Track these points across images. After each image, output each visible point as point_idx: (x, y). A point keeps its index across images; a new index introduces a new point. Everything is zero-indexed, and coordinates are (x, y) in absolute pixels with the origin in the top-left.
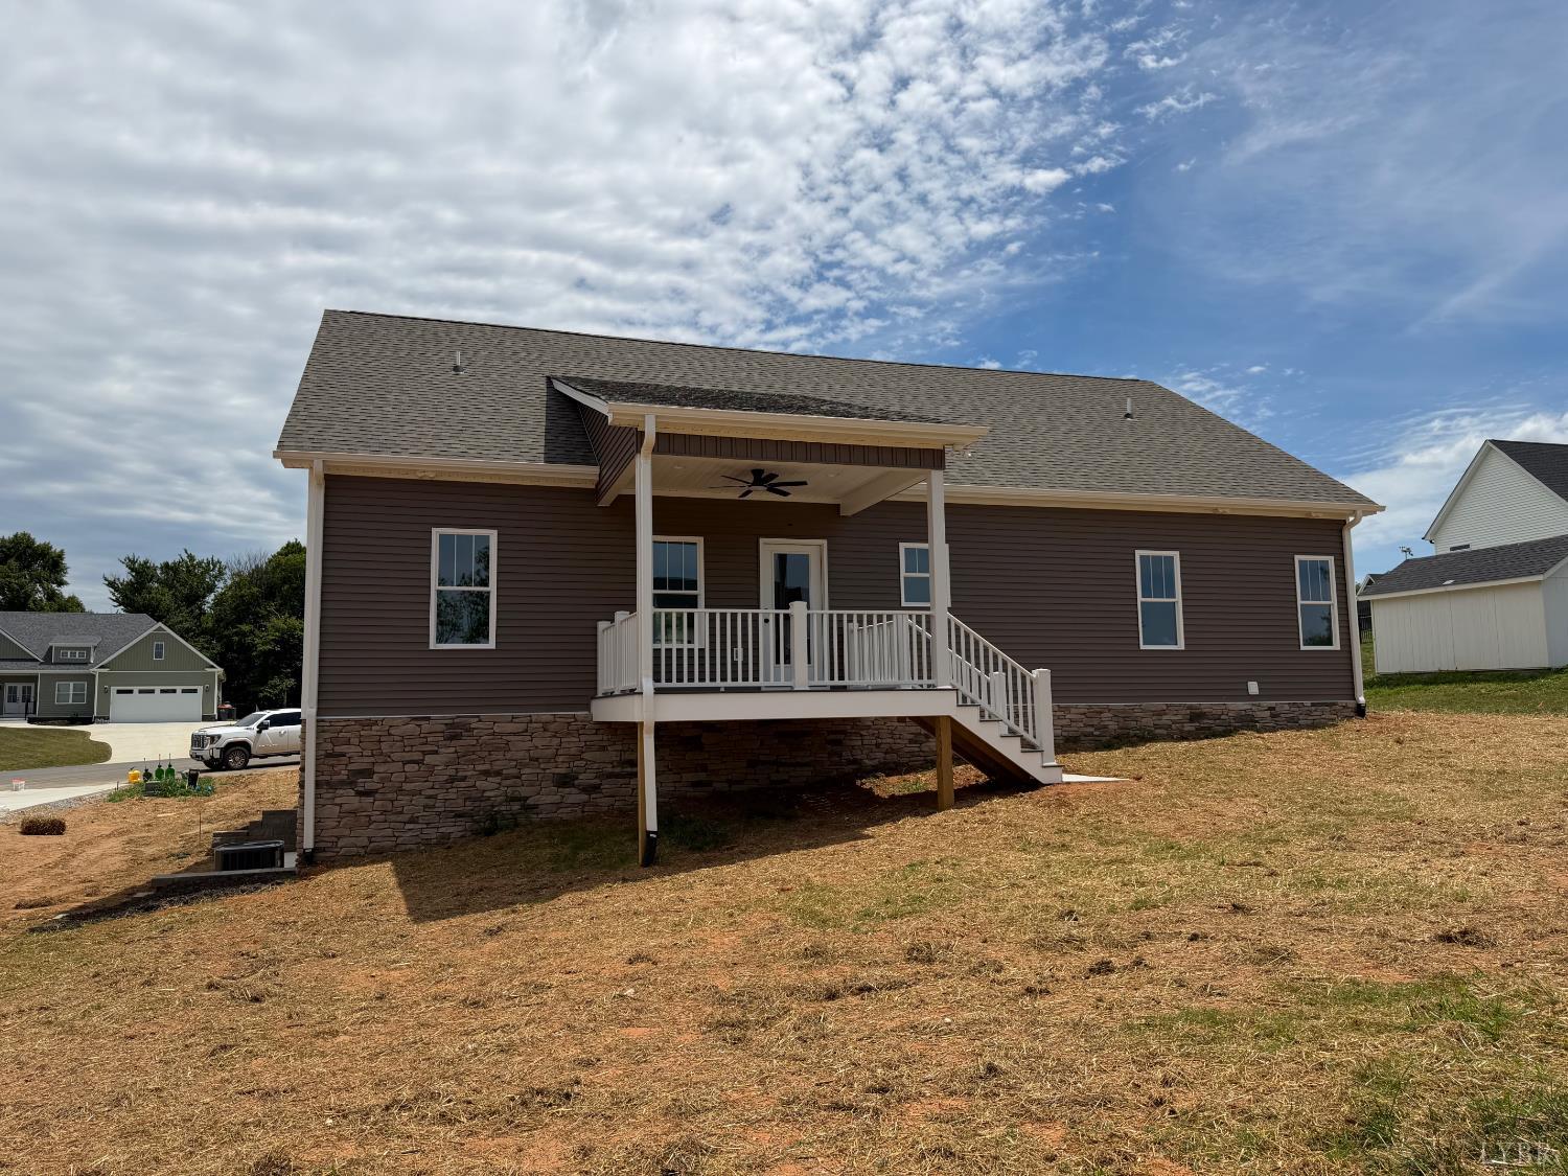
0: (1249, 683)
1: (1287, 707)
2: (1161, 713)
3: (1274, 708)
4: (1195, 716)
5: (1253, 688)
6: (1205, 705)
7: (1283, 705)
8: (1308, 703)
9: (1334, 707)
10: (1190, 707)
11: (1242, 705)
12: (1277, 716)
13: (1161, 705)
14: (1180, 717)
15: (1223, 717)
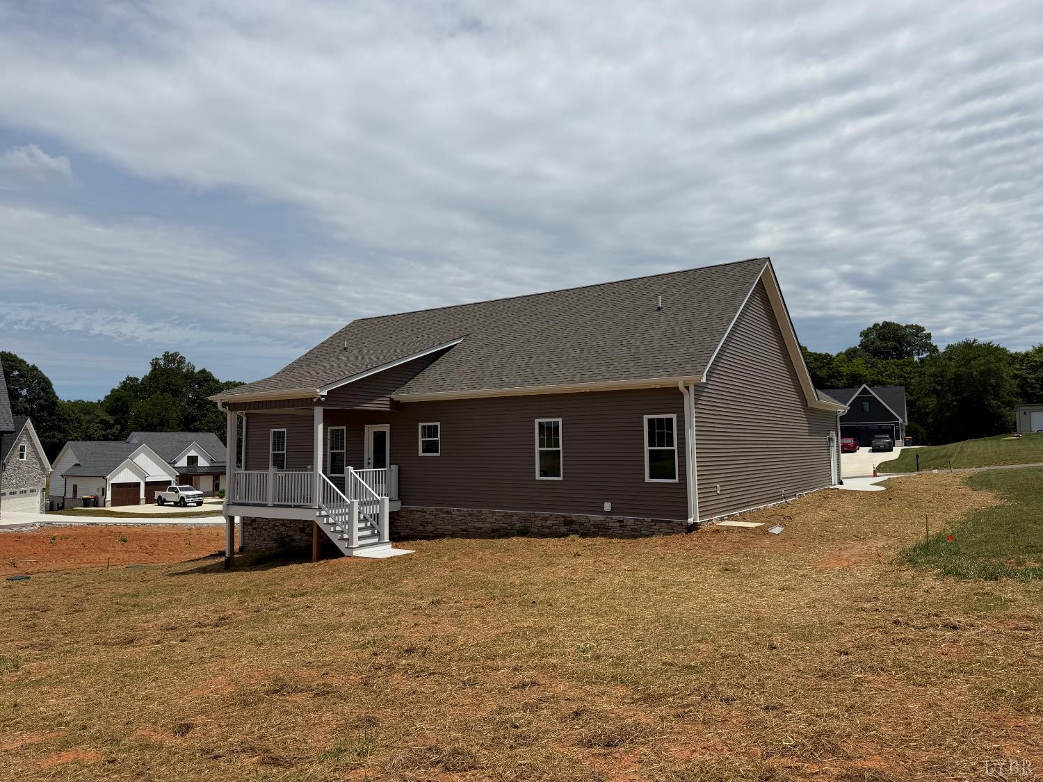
0: (605, 503)
1: (632, 521)
2: (546, 519)
3: (622, 521)
4: (568, 522)
5: (607, 506)
6: (574, 516)
7: (629, 519)
8: (649, 519)
9: (671, 524)
10: (563, 516)
11: (599, 517)
12: (625, 526)
13: (546, 514)
14: (557, 522)
15: (585, 524)
